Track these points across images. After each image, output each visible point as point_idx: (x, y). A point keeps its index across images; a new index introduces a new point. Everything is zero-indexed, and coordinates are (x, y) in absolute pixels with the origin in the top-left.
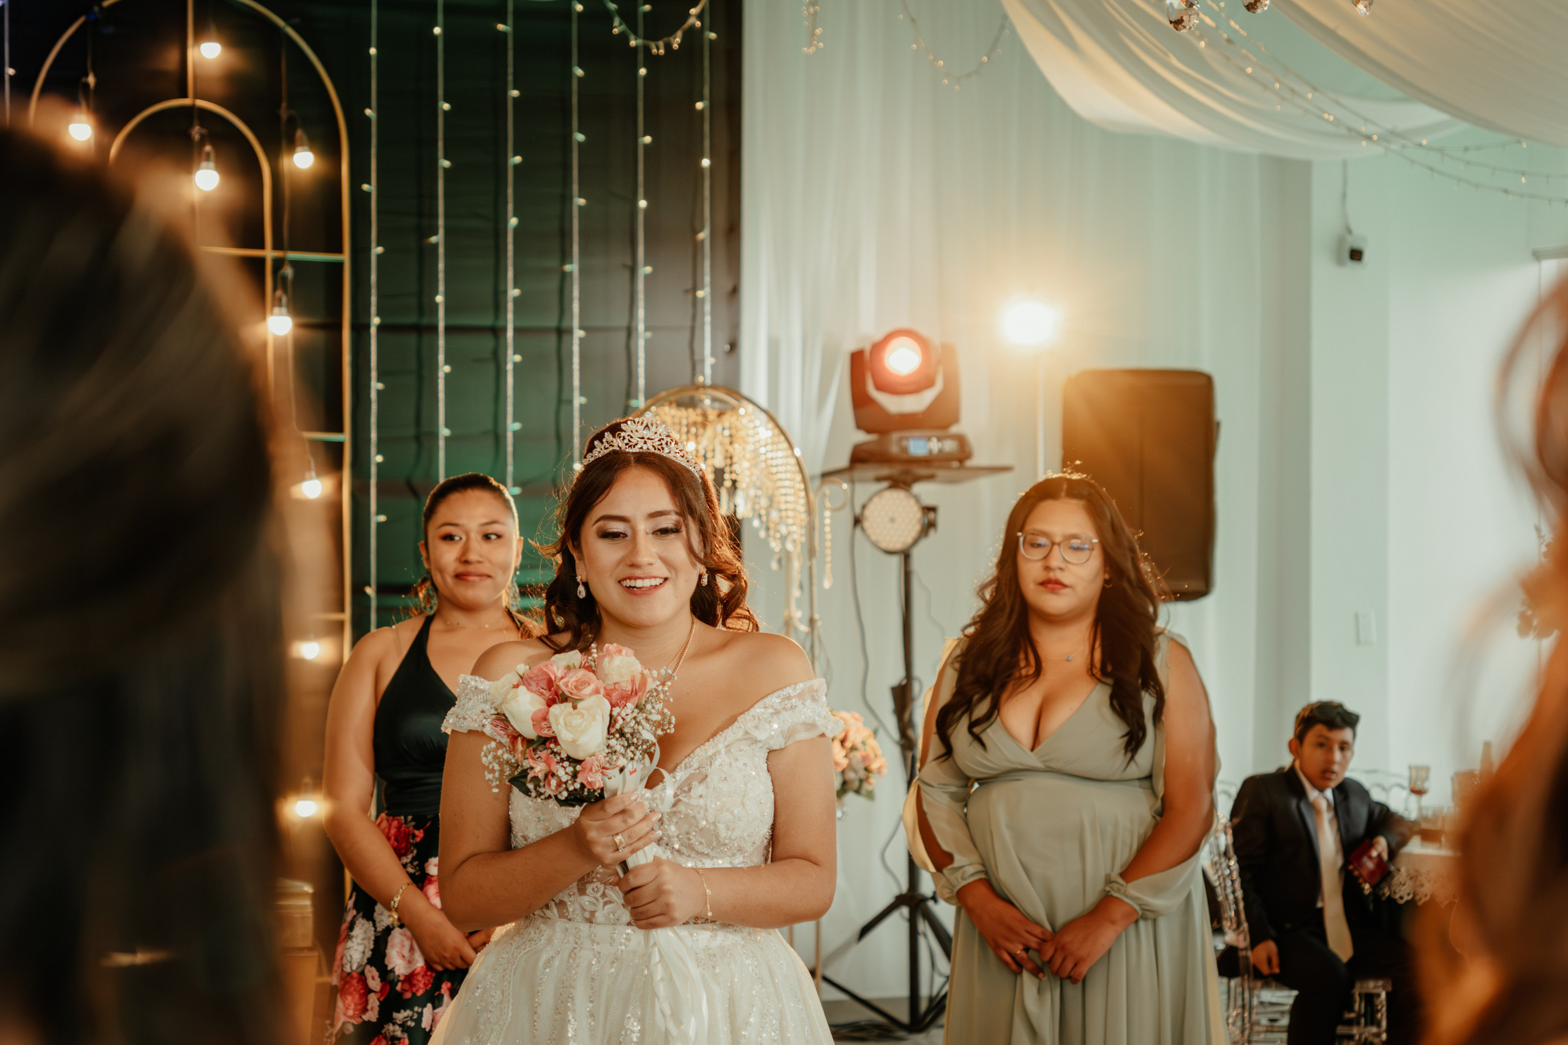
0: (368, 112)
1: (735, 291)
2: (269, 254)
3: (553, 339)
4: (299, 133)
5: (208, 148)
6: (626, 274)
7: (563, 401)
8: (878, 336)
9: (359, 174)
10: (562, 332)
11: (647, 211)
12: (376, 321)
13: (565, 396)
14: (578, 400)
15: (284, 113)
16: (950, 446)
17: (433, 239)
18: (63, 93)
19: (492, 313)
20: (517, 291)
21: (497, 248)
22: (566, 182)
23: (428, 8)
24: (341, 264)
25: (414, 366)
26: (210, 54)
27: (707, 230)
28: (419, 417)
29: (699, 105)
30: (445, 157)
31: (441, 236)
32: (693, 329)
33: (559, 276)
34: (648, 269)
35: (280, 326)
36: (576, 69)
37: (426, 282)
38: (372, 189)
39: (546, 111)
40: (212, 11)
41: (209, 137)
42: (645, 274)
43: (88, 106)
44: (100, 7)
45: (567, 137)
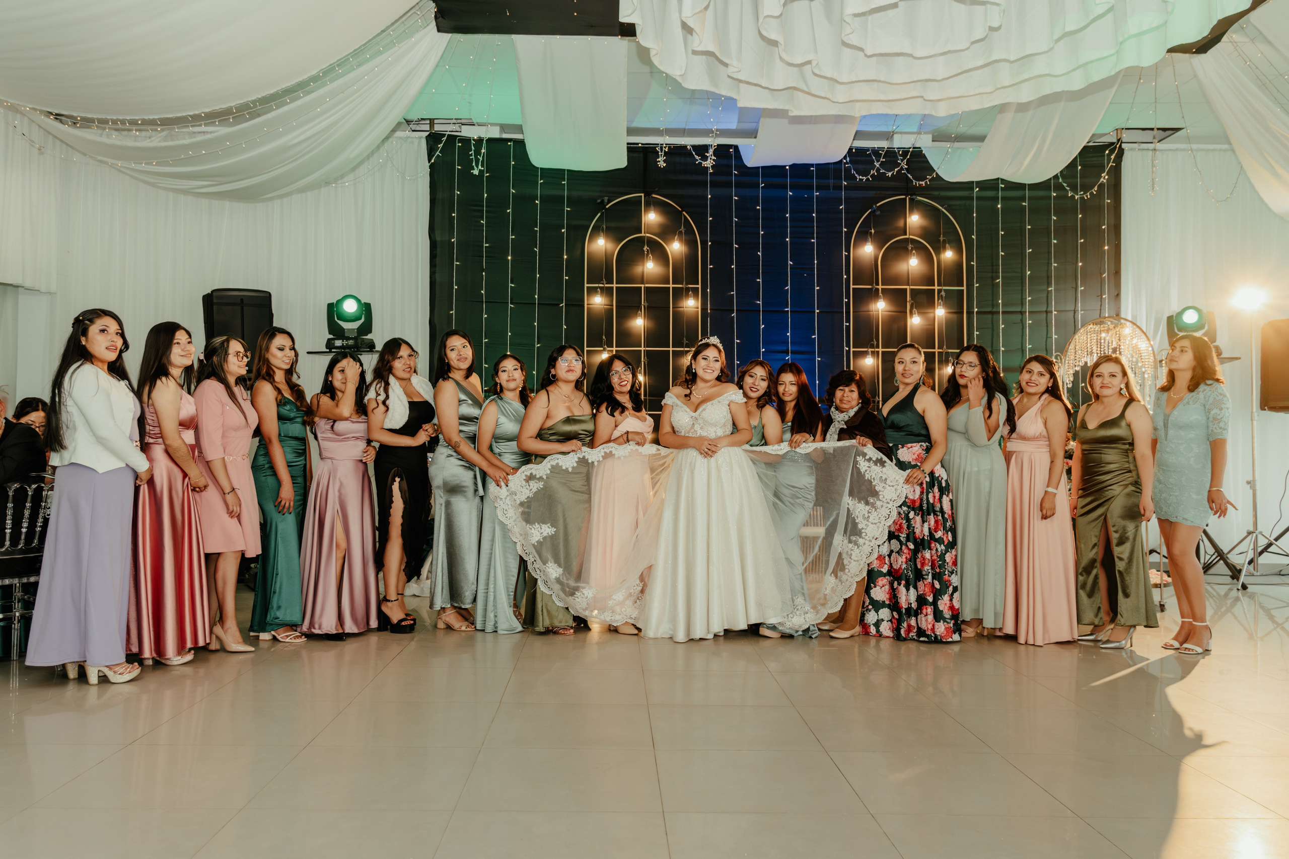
0: (973, 236)
1: (1118, 295)
2: (936, 288)
3: (1044, 315)
4: (947, 245)
5: (914, 252)
6: (1074, 289)
7: (1048, 337)
8: (1179, 310)
9: (970, 259)
10: (1048, 312)
11: (1081, 267)
12: (976, 310)
13: (1049, 336)
14: (1054, 337)
15: (941, 239)
17: (998, 281)
18: (863, 236)
19: (1020, 307)
20: (1030, 298)
21: (1022, 283)
22: (1049, 258)
23: (996, 199)
24: (963, 290)
25: (991, 327)
26: (915, 220)
27: (1106, 273)
28: (992, 344)
29: (1103, 227)
30: (1002, 252)
31: (1000, 279)
32: (1101, 310)
33: (1046, 292)
34: (1083, 288)
35: (940, 312)
36: (1053, 217)
37: (995, 296)
38: (975, 264)
39: (1041, 233)
40: (914, 205)
41: (915, 249)
42: (1081, 290)
43: (871, 240)
44: (875, 206)
45: (1050, 242)
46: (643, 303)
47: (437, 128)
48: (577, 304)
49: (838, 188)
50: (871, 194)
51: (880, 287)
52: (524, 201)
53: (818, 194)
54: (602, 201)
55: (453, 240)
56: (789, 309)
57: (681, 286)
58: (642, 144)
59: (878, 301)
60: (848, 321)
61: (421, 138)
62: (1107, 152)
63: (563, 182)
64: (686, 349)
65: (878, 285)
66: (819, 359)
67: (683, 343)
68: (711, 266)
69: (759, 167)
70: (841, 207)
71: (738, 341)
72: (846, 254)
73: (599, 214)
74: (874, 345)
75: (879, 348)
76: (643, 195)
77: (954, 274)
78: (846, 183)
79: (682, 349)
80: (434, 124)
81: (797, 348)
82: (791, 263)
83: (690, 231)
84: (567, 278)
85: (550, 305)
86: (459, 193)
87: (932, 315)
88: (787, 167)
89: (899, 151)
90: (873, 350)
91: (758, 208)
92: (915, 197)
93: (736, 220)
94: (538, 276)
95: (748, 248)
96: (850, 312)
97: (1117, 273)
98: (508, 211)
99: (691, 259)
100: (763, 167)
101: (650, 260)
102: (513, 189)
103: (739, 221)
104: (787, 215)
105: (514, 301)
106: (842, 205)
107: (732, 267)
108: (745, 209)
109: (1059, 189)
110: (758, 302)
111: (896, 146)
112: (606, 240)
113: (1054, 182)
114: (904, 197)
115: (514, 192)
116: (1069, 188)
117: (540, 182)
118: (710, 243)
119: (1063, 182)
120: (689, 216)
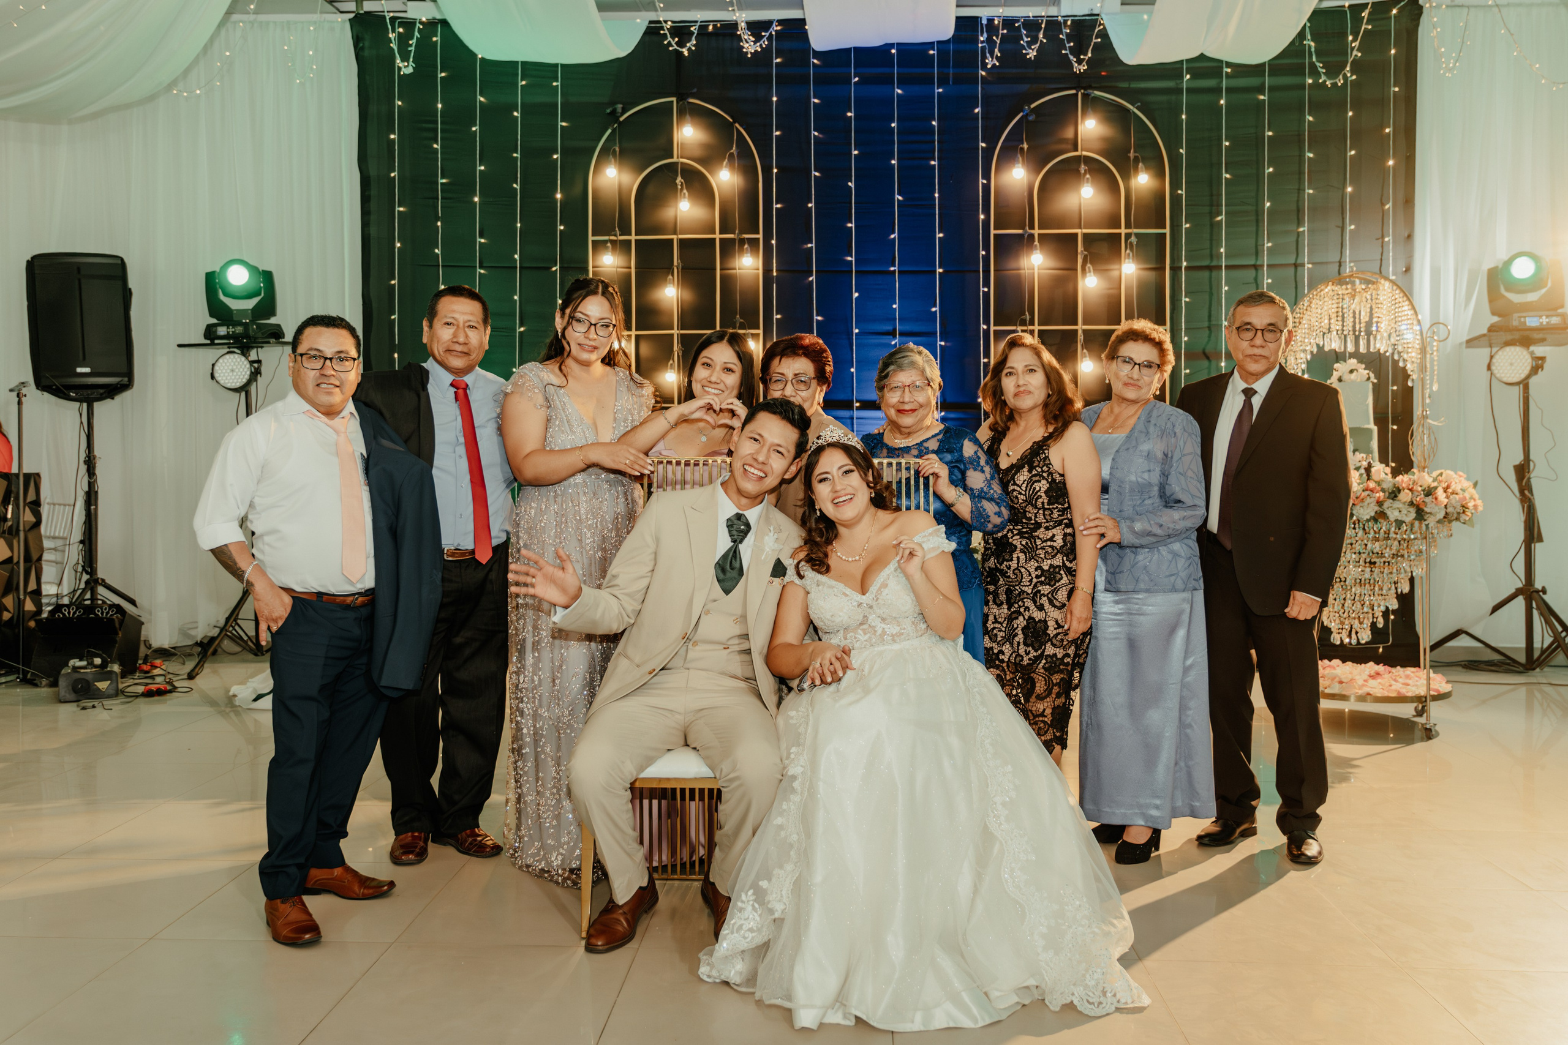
0: (1181, 151)
1: (1410, 237)
2: (1123, 231)
3: (1292, 269)
4: (1140, 164)
5: (1088, 176)
6: (1339, 230)
8: (1505, 258)
9: (1175, 184)
10: (1297, 265)
11: (1351, 194)
12: (1185, 264)
15: (1132, 155)
16: (1555, 320)
17: (1219, 218)
18: (1010, 153)
19: (1254, 257)
20: (1270, 244)
21: (1257, 221)
22: (1300, 180)
23: (1217, 91)
24: (1165, 234)
25: (1207, 288)
26: (1091, 127)
27: (1391, 204)
28: (1210, 316)
29: (1387, 130)
30: (1227, 172)
31: (1223, 217)
32: (1381, 260)
33: (1296, 235)
34: (1353, 227)
35: (1130, 269)
36: (1307, 117)
37: (1214, 241)
38: (1184, 193)
39: (1289, 142)
40: (1092, 104)
41: (1090, 171)
42: (1350, 230)
43: (1023, 159)
44: (1029, 107)
45: (1301, 156)
46: (675, 263)
47: (369, 7)
48: (576, 267)
49: (974, 79)
50: (1024, 87)
51: (1036, 232)
52: (496, 114)
53: (940, 90)
54: (614, 112)
55: (392, 175)
56: (896, 268)
57: (731, 236)
58: (673, 22)
59: (1032, 254)
60: (987, 284)
61: (343, 21)
62: (1394, 11)
63: (555, 84)
65: (1034, 228)
66: (943, 343)
67: (735, 323)
68: (779, 206)
69: (851, 49)
70: (976, 111)
71: (819, 318)
72: (985, 182)
73: (609, 131)
74: (1025, 320)
75: (1032, 323)
76: (674, 99)
77: (1151, 209)
78: (984, 73)
81: (908, 328)
82: (900, 198)
83: (744, 153)
84: (562, 228)
85: (536, 268)
86: (400, 103)
87: (1115, 273)
88: (893, 51)
89: (1065, 22)
90: (1024, 328)
91: (849, 114)
92: (1090, 91)
93: (816, 134)
94: (519, 225)
95: (835, 174)
96: (989, 271)
97: (1408, 202)
98: (474, 129)
99: (749, 197)
100: (856, 49)
101: (684, 197)
102: (481, 95)
103: (821, 136)
104: (893, 125)
105: (485, 265)
106: (978, 107)
107: (810, 205)
108: (829, 118)
109: (1314, 72)
110: (849, 259)
111: (1063, 14)
112: (620, 171)
113: (1309, 63)
114: (1073, 92)
115: (482, 99)
116: (1324, 71)
117: (520, 84)
118: (775, 171)
119: (1318, 61)
120: (744, 129)
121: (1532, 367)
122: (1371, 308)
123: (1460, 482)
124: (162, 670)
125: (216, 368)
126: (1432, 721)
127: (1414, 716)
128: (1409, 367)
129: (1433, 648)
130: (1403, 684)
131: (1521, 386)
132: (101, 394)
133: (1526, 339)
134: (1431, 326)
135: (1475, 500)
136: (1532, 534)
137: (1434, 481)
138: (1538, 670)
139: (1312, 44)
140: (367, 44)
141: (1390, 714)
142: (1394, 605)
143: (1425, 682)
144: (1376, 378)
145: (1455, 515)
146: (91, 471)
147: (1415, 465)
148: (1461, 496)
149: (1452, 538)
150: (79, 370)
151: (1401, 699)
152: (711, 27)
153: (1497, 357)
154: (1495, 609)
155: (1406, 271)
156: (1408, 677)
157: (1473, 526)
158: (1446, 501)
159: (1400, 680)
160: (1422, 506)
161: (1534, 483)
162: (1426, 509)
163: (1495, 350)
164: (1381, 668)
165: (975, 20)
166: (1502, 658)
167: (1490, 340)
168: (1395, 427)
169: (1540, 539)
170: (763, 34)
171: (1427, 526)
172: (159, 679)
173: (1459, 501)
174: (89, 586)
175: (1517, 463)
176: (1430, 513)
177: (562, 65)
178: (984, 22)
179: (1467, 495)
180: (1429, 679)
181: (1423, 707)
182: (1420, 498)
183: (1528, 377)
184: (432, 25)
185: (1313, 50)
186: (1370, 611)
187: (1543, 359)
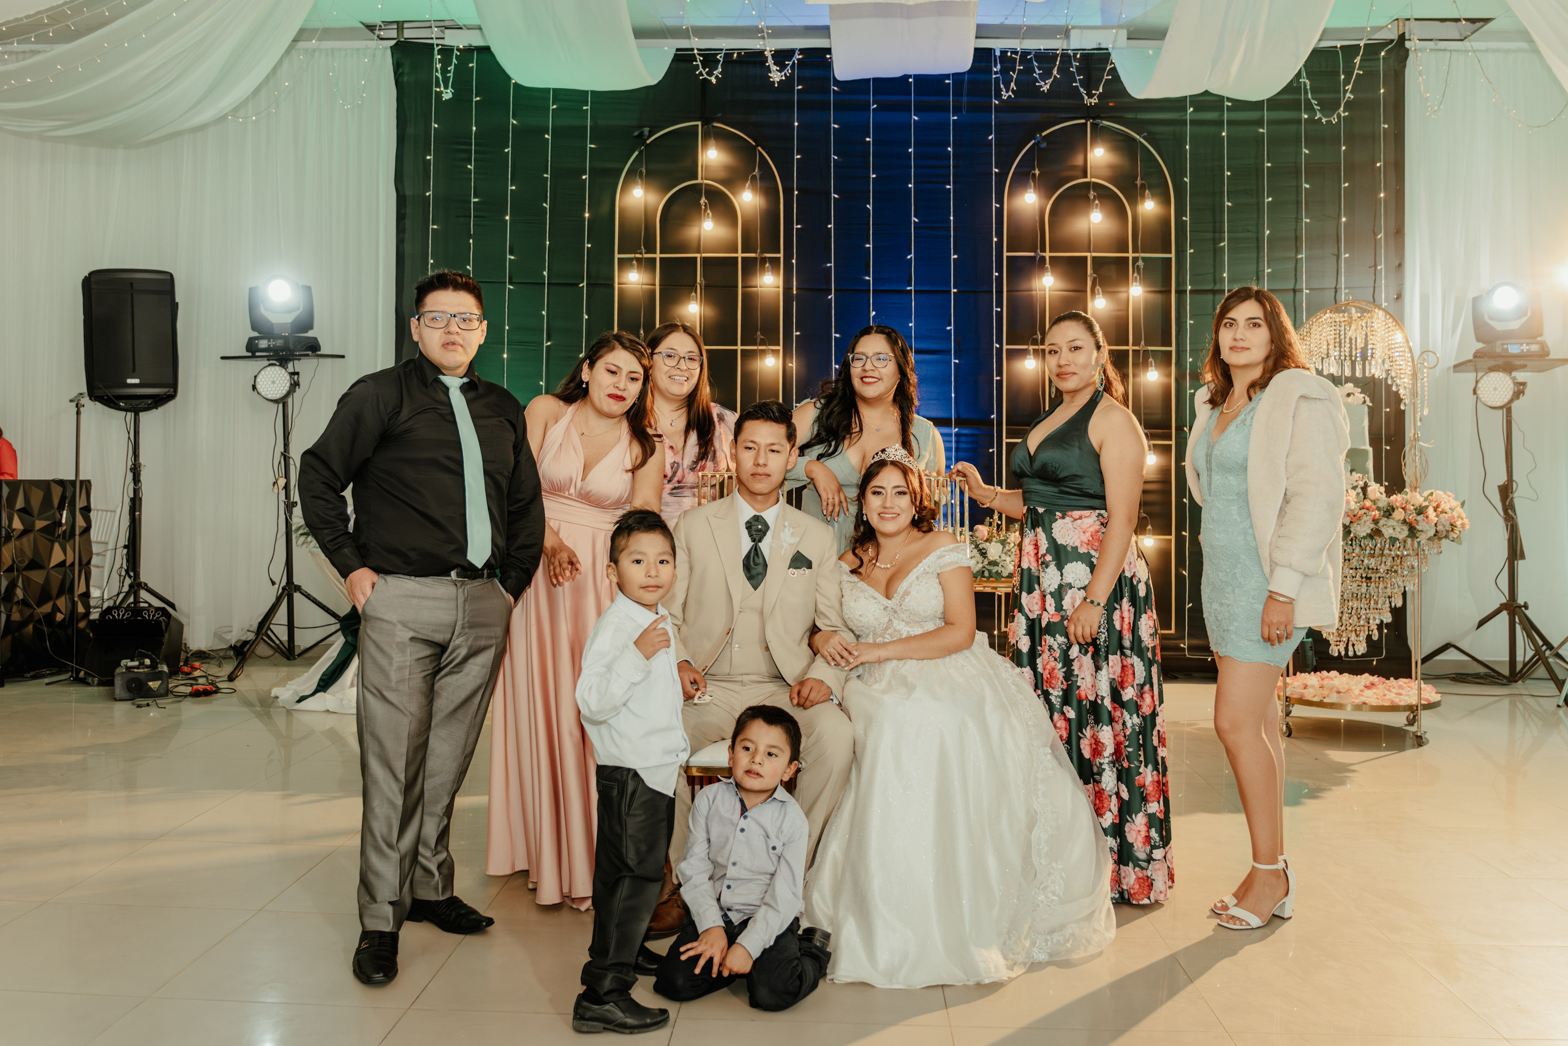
0: (1185, 179)
1: (1400, 266)
2: (1131, 255)
3: (1292, 294)
4: (1147, 191)
5: (1097, 202)
6: (1335, 257)
8: (1489, 288)
9: (1180, 212)
10: (1296, 291)
11: (1345, 224)
12: (1189, 288)
15: (1139, 182)
16: (1534, 348)
17: (1222, 244)
18: (1023, 179)
20: (1270, 270)
21: (1258, 248)
22: (1298, 211)
23: (1219, 123)
24: (1171, 258)
26: (1099, 155)
27: (1382, 234)
29: (1378, 165)
30: (1228, 201)
31: (1226, 243)
32: (1374, 287)
33: (1294, 262)
34: (1347, 255)
35: (1137, 292)
36: (1304, 149)
37: (1217, 266)
38: (1188, 219)
39: (1287, 172)
40: (1099, 133)
41: (1099, 197)
42: (1345, 258)
43: (1035, 185)
44: (1041, 135)
45: (1299, 187)
46: (698, 281)
47: (408, 34)
48: (603, 284)
49: (988, 108)
50: (1037, 116)
51: (1047, 255)
52: (529, 136)
53: (956, 118)
54: (641, 135)
55: (428, 194)
56: (912, 288)
57: (754, 255)
58: (698, 50)
59: (1044, 275)
60: (1000, 304)
61: (384, 48)
62: (1383, 54)
63: (584, 108)
64: (761, 348)
65: (1045, 251)
66: (957, 361)
67: (756, 339)
68: (799, 226)
69: (870, 79)
70: (990, 138)
71: (838, 335)
72: (998, 206)
73: (636, 153)
76: (699, 123)
77: (1158, 235)
78: (997, 102)
79: (755, 348)
80: (403, 28)
81: (923, 346)
82: (916, 220)
83: (766, 175)
84: (589, 246)
85: (564, 284)
86: (436, 126)
87: (1123, 296)
88: (910, 80)
89: (1075, 55)
91: (868, 139)
92: (1099, 121)
93: (836, 158)
94: (548, 243)
95: (853, 197)
96: (1002, 292)
97: (1399, 232)
98: (506, 150)
99: (770, 217)
100: (875, 79)
101: (708, 217)
102: (514, 118)
103: (840, 160)
104: (910, 150)
105: (514, 281)
106: (991, 134)
107: (829, 226)
108: (849, 141)
109: (1309, 108)
110: (867, 278)
111: (1072, 47)
112: (646, 190)
113: (1304, 99)
114: (1083, 121)
115: (515, 122)
116: (1319, 108)
117: (551, 108)
118: (796, 193)
119: (1313, 99)
120: (766, 152)
121: (1514, 392)
122: (1366, 335)
123: (1449, 501)
124: (202, 672)
125: (258, 380)
126: (1423, 730)
127: (1406, 725)
128: (1402, 392)
129: (1425, 660)
130: (1396, 694)
131: (1505, 410)
132: (149, 404)
133: (1507, 365)
134: (1422, 354)
135: (1462, 519)
136: (1515, 552)
137: (1425, 500)
138: (1520, 682)
139: (1307, 81)
140: (406, 70)
141: (1383, 723)
142: (1388, 618)
143: (1417, 692)
144: (1372, 401)
145: (1444, 533)
146: (136, 480)
147: (1407, 485)
148: (1450, 515)
149: (1441, 555)
150: (129, 381)
151: (1394, 708)
152: (735, 55)
153: (1482, 382)
154: (1482, 623)
155: (1397, 298)
156: (1400, 687)
157: (1461, 544)
158: (1436, 519)
159: (1394, 690)
160: (1414, 524)
161: (1518, 503)
162: (1418, 527)
163: (1480, 374)
164: (1375, 679)
165: (990, 51)
166: (1486, 670)
167: (1475, 366)
168: (1388, 448)
169: (1523, 557)
170: (787, 63)
171: (1419, 543)
172: (201, 681)
173: (1448, 520)
174: (133, 590)
175: (1501, 483)
176: (1422, 531)
177: (592, 92)
178: (998, 54)
179: (1455, 514)
180: (1420, 689)
181: (1414, 717)
182: (1412, 517)
183: (1511, 401)
184: (468, 52)
185: (1308, 87)
186: (1366, 624)
187: (1524, 384)
